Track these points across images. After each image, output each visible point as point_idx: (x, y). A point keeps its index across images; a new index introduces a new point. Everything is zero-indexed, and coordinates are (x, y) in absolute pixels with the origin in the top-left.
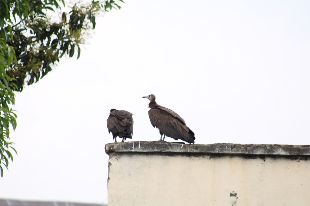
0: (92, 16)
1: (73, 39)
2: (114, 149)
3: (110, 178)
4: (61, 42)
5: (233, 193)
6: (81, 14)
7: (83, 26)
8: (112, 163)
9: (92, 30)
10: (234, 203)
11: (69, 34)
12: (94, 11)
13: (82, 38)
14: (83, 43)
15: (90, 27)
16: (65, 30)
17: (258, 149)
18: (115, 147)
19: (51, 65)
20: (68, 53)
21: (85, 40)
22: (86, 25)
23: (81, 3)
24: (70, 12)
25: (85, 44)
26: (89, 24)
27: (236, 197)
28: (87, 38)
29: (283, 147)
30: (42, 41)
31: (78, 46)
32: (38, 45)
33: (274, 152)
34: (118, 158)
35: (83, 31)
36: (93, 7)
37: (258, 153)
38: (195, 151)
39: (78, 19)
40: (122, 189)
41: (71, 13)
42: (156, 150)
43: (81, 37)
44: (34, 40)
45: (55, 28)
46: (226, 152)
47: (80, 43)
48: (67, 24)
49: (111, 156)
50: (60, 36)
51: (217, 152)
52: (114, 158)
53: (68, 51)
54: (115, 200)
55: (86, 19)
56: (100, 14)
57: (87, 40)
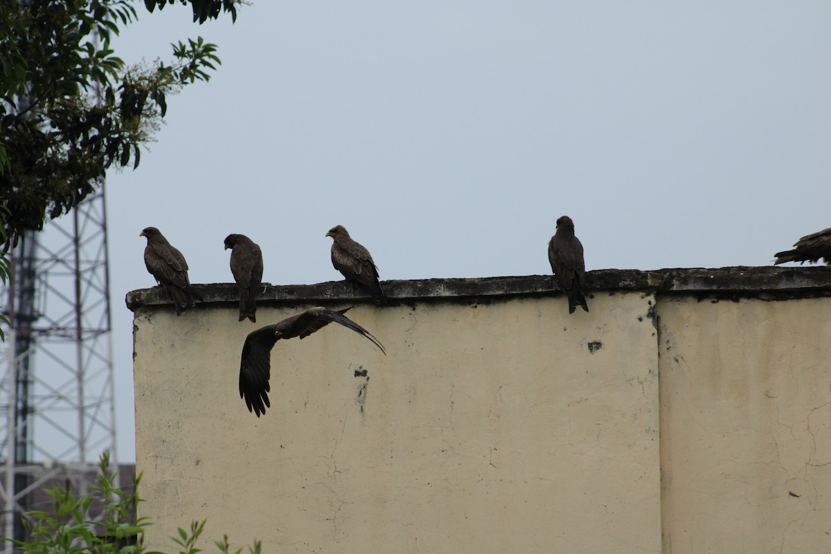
0: (158, 92)
1: (126, 134)
2: (142, 300)
3: (136, 354)
4: (105, 140)
5: (361, 371)
6: (138, 90)
7: (143, 112)
8: (139, 327)
9: (160, 117)
10: (362, 387)
11: (121, 125)
12: (164, 84)
13: (141, 132)
14: (144, 140)
15: (156, 112)
16: (112, 117)
17: (401, 289)
18: (143, 298)
19: (92, 182)
20: (118, 160)
21: (147, 135)
22: (150, 109)
23: (139, 71)
24: (120, 88)
25: (148, 141)
26: (154, 107)
27: (366, 377)
28: (152, 132)
29: (446, 283)
30: (73, 142)
31: (135, 145)
32: (66, 147)
33: (431, 292)
34: (150, 316)
35: (143, 119)
36: (161, 78)
37: (403, 296)
38: (289, 297)
39: (135, 97)
40: (160, 372)
41: (123, 89)
42: (217, 299)
43: (139, 131)
44: (59, 138)
45: (95, 116)
46: (345, 296)
47: (139, 140)
48: (114, 110)
49: (137, 314)
50: (106, 130)
51: (329, 296)
52: (142, 318)
53: (118, 156)
54: (148, 393)
55: (148, 99)
56: (173, 88)
57: (151, 135)
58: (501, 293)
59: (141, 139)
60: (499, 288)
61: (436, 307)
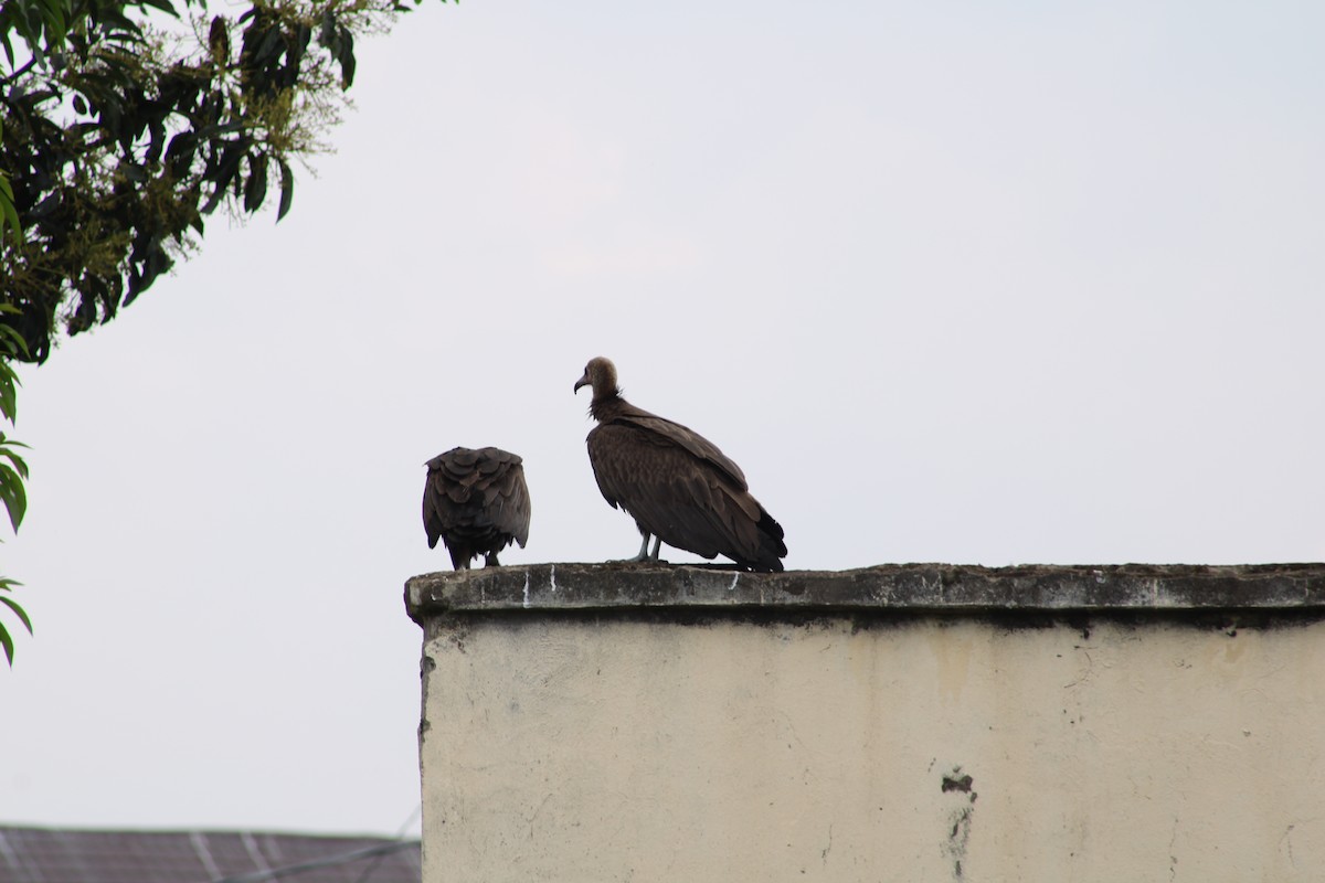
0: (337, 29)
1: (259, 133)
2: (446, 600)
3: (428, 724)
4: (207, 145)
5: (957, 778)
6: (289, 24)
7: (300, 76)
8: (437, 661)
9: (338, 90)
10: (959, 817)
11: (242, 111)
12: (348, 9)
13: (298, 127)
14: (303, 148)
15: (329, 76)
16: (225, 92)
17: (1058, 587)
18: (447, 593)
19: (168, 245)
20: (237, 194)
21: (309, 136)
22: (315, 70)
24: (243, 19)
25: (312, 151)
26: (325, 67)
27: (970, 794)
28: (321, 127)
29: (1164, 576)
30: (127, 146)
31: (281, 162)
32: (111, 161)
33: (1129, 597)
34: (463, 635)
35: (300, 96)
37: (1061, 603)
38: (791, 600)
39: (281, 43)
40: (482, 769)
41: (249, 22)
42: (623, 600)
43: (292, 124)
44: (90, 137)
45: (181, 85)
46: (924, 602)
47: (292, 150)
48: (231, 68)
49: (433, 630)
50: (205, 120)
51: (886, 601)
52: (444, 639)
53: (237, 185)
54: (454, 817)
55: (312, 46)
56: (373, 21)
57: (321, 136)
58: (1296, 602)
59: (295, 146)
60: (1292, 591)
61: (1139, 632)
